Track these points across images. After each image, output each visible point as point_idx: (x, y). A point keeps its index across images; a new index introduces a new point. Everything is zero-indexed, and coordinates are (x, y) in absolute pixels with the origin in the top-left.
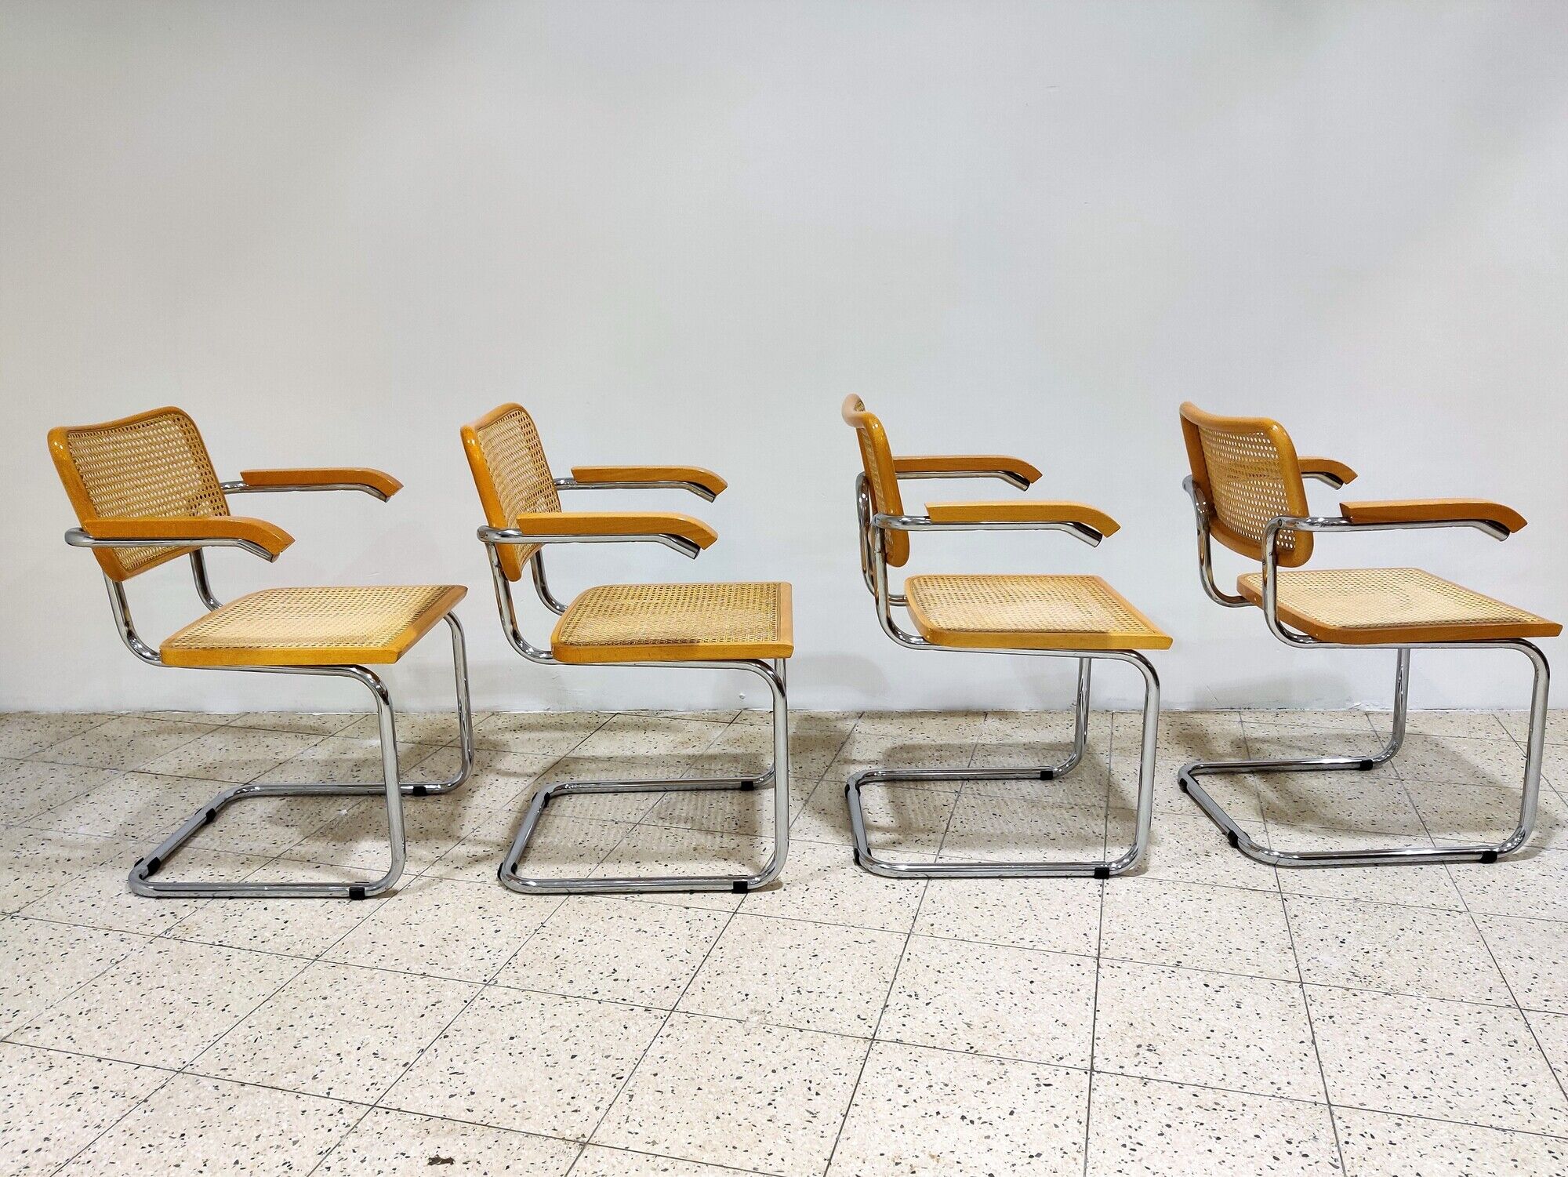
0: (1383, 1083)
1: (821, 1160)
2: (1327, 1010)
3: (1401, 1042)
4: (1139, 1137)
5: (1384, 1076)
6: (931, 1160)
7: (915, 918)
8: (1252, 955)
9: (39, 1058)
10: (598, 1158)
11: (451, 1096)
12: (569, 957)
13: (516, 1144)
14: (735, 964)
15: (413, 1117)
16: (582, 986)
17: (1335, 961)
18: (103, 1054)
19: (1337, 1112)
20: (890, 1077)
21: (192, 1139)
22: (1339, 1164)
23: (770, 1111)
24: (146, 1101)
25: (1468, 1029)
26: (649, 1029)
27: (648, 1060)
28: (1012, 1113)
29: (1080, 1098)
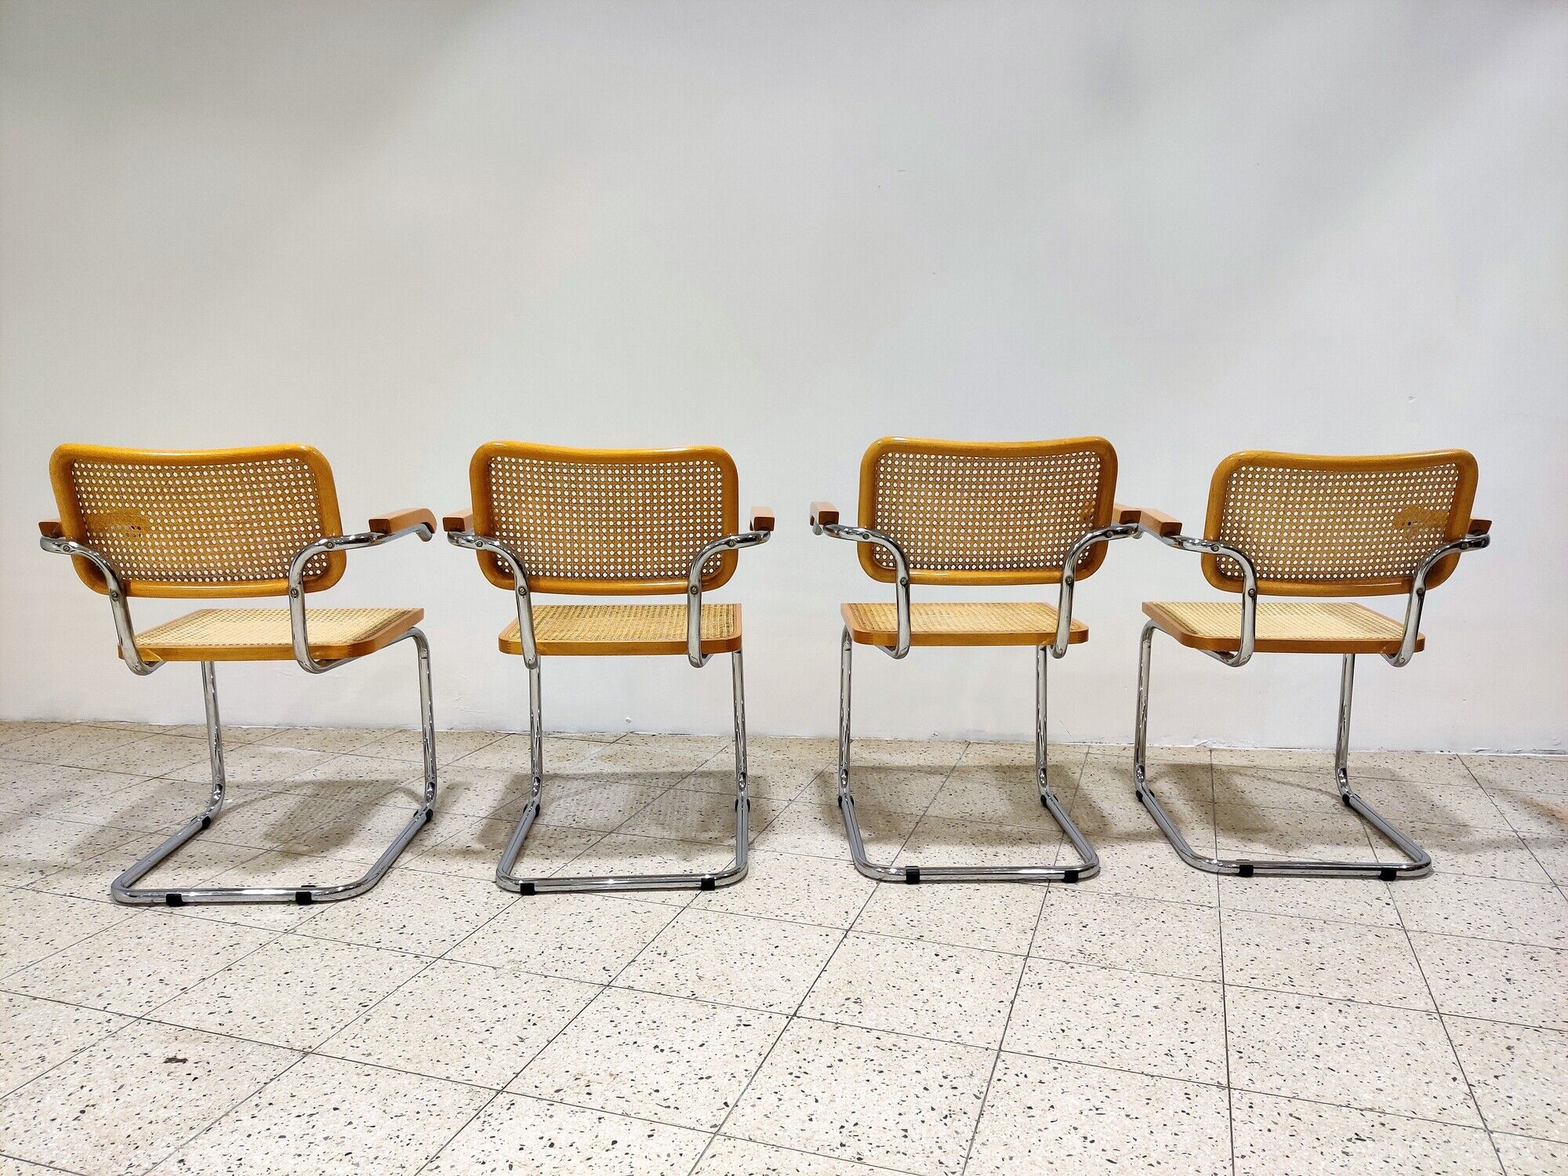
0: (1060, 1037)
2: (1040, 978)
3: (1094, 1006)
4: (807, 1067)
5: (1063, 1031)
6: (608, 1077)
8: (992, 934)
11: (210, 1013)
13: (249, 1050)
15: (170, 1027)
17: (1068, 941)
19: (1003, 1055)
20: (607, 1014)
23: (486, 1035)
25: (1164, 999)
26: (410, 971)
27: (397, 994)
28: (702, 1045)
29: (772, 1036)
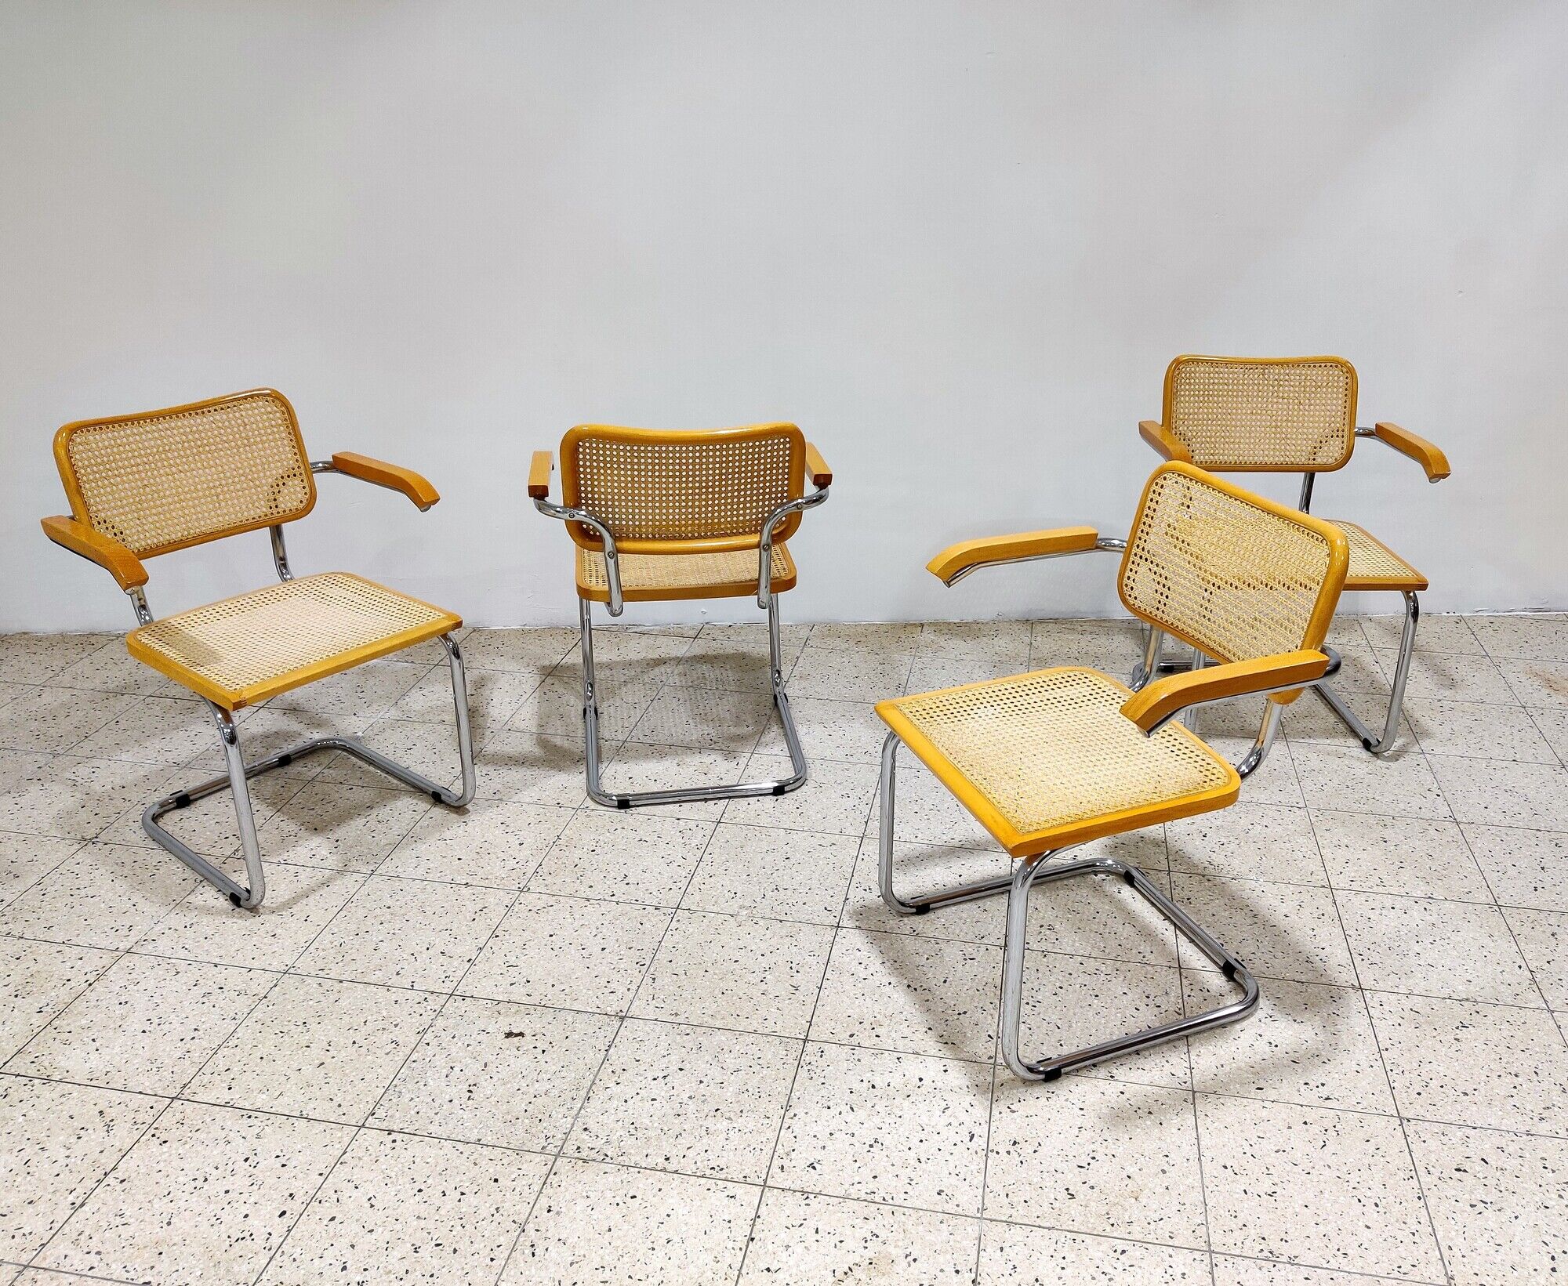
1: (804, 1022)
7: (866, 823)
9: (164, 965)
10: (635, 1027)
11: (512, 984)
12: (587, 866)
13: (570, 1020)
14: (724, 868)
15: (485, 1002)
16: (601, 890)
18: (217, 960)
20: (852, 956)
21: (313, 1025)
22: (1182, 1012)
23: (763, 987)
24: (265, 997)
26: (660, 925)
28: (945, 982)
29: (996, 969)
